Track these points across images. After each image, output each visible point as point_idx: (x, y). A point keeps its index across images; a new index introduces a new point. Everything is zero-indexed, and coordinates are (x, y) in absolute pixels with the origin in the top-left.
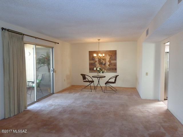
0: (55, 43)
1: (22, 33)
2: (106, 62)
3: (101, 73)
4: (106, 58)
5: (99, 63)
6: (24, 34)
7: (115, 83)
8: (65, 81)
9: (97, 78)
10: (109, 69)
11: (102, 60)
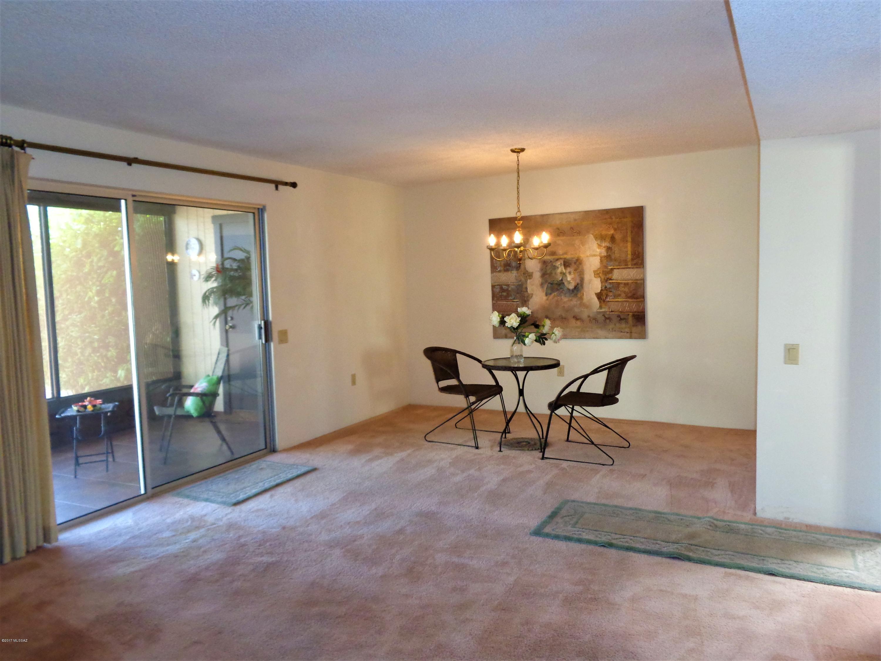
0: (277, 184)
1: (11, 138)
2: (582, 280)
3: (527, 341)
4: (582, 256)
5: (542, 285)
6: (22, 144)
7: (616, 401)
8: (354, 382)
9: (509, 373)
10: (600, 318)
11: (561, 269)
